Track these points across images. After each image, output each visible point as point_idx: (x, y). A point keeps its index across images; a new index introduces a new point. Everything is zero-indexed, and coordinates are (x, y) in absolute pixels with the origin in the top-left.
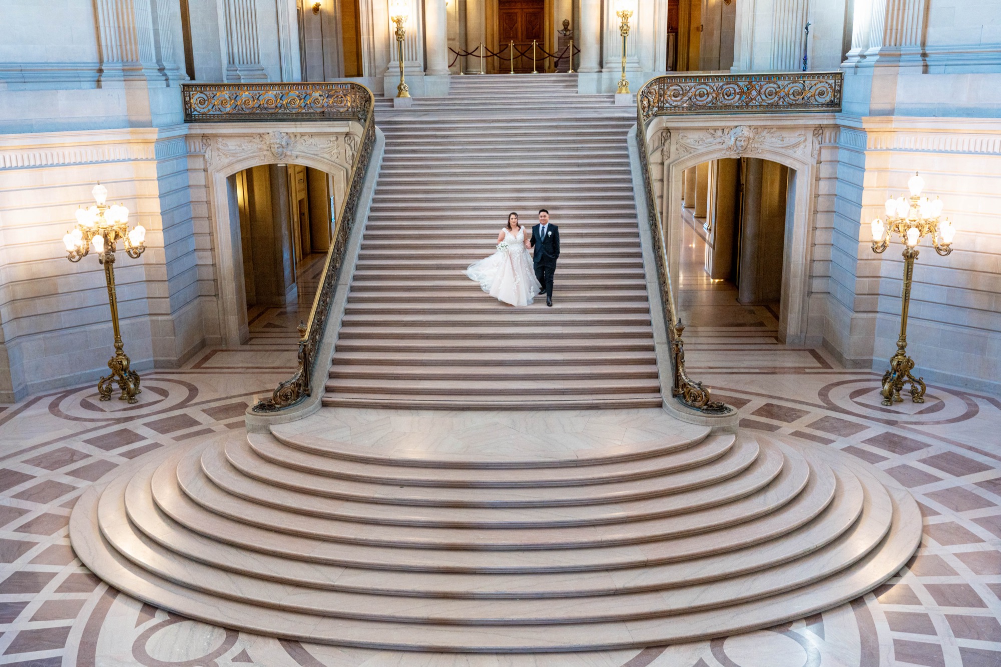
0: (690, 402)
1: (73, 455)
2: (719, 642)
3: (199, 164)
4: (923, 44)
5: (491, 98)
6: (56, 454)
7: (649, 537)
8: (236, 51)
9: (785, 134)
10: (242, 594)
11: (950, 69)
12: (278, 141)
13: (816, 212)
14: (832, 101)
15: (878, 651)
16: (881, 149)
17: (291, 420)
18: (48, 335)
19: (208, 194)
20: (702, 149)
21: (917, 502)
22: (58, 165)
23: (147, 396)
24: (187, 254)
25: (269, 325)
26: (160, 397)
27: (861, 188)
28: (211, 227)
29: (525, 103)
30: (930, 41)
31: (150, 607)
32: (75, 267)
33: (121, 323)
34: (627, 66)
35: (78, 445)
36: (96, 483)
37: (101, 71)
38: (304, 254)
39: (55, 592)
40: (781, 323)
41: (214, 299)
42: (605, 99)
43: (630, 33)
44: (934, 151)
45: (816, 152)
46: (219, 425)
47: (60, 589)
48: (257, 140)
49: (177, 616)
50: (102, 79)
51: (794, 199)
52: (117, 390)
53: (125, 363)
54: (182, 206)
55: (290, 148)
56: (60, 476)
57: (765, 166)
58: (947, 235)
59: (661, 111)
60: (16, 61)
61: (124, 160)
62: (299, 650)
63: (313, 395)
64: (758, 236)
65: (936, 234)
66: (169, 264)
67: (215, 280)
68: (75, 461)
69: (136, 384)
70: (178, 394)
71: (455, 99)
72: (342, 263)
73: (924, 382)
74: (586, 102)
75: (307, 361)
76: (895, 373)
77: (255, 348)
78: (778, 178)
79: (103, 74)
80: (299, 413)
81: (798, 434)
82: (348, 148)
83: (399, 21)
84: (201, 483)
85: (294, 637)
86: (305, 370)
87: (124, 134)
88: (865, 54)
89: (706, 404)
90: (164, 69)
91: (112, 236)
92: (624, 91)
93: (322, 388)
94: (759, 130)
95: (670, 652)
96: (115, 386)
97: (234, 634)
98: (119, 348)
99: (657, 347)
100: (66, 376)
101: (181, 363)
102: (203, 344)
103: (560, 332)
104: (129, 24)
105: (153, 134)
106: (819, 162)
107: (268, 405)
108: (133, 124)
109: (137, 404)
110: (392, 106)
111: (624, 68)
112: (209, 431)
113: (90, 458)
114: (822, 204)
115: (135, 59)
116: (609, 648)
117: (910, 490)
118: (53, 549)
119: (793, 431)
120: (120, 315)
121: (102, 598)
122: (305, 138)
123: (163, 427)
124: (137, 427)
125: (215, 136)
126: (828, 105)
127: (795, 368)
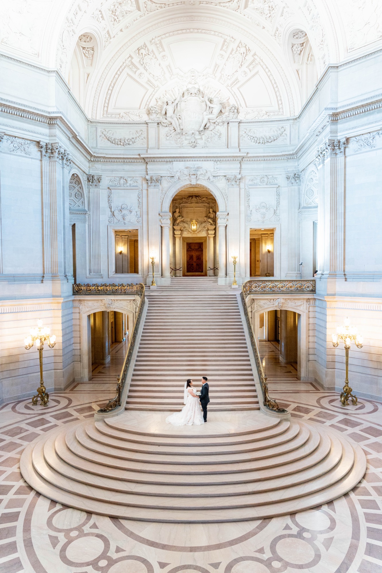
0: (271, 408)
1: (21, 430)
2: (293, 516)
3: (77, 310)
4: (344, 271)
5: (186, 286)
6: (14, 430)
7: (261, 468)
8: (92, 268)
9: (296, 301)
10: (94, 496)
11: (354, 280)
12: (108, 302)
13: (309, 330)
14: (312, 290)
15: (358, 518)
16: (332, 308)
17: (113, 416)
18: (14, 378)
19: (80, 322)
20: (266, 306)
21: (362, 449)
22: (24, 312)
23: (51, 403)
24: (70, 345)
25: (100, 372)
26: (57, 404)
27: (326, 322)
28: (80, 334)
29: (199, 288)
30: (346, 270)
31: (54, 502)
32: (27, 351)
33: (43, 373)
34: (236, 275)
35: (23, 425)
36: (31, 442)
37: (43, 277)
38: (112, 343)
39: (14, 494)
40: (298, 372)
41: (79, 362)
42: (228, 287)
43: (237, 263)
44: (352, 309)
45: (308, 308)
46: (81, 416)
47: (16, 493)
48: (100, 302)
49: (66, 506)
50: (44, 280)
51: (301, 325)
52: (39, 400)
53: (44, 390)
54: (69, 326)
55: (112, 305)
56: (16, 440)
57: (288, 312)
58: (360, 340)
59: (251, 292)
60: (12, 273)
61: (49, 310)
62: (118, 522)
63: (122, 405)
64: (286, 338)
65: (356, 340)
66: (63, 349)
67: (80, 355)
68: (22, 433)
69: (48, 398)
70: (64, 402)
71: (173, 286)
72: (133, 351)
73: (356, 396)
74: (221, 288)
75: (119, 391)
76: (345, 393)
77: (94, 382)
78: (292, 316)
79: (44, 278)
80: (116, 413)
81: (310, 419)
82: (134, 305)
83: (153, 259)
84: (76, 444)
85: (116, 516)
86: (119, 395)
87: (50, 300)
88: (323, 274)
89: (278, 409)
90: (66, 276)
91: (43, 340)
92: (235, 284)
93: (125, 402)
94: (287, 300)
95: (274, 520)
96: (39, 399)
97: (90, 515)
98: (42, 384)
99: (256, 385)
100: (19, 395)
101: (65, 389)
102: (74, 381)
103: (218, 379)
104: (55, 260)
105: (61, 300)
106: (309, 312)
107: (104, 410)
108: (54, 296)
109: (48, 407)
110: (150, 289)
111: (235, 276)
112: (77, 419)
113: (28, 431)
114: (311, 327)
115: (56, 273)
116: (249, 519)
117: (358, 443)
118: (13, 474)
119: (309, 418)
120: (43, 369)
121: (34, 498)
122: (118, 301)
123: (57, 417)
124: (47, 417)
125: (84, 300)
126: (311, 291)
127: (306, 390)
